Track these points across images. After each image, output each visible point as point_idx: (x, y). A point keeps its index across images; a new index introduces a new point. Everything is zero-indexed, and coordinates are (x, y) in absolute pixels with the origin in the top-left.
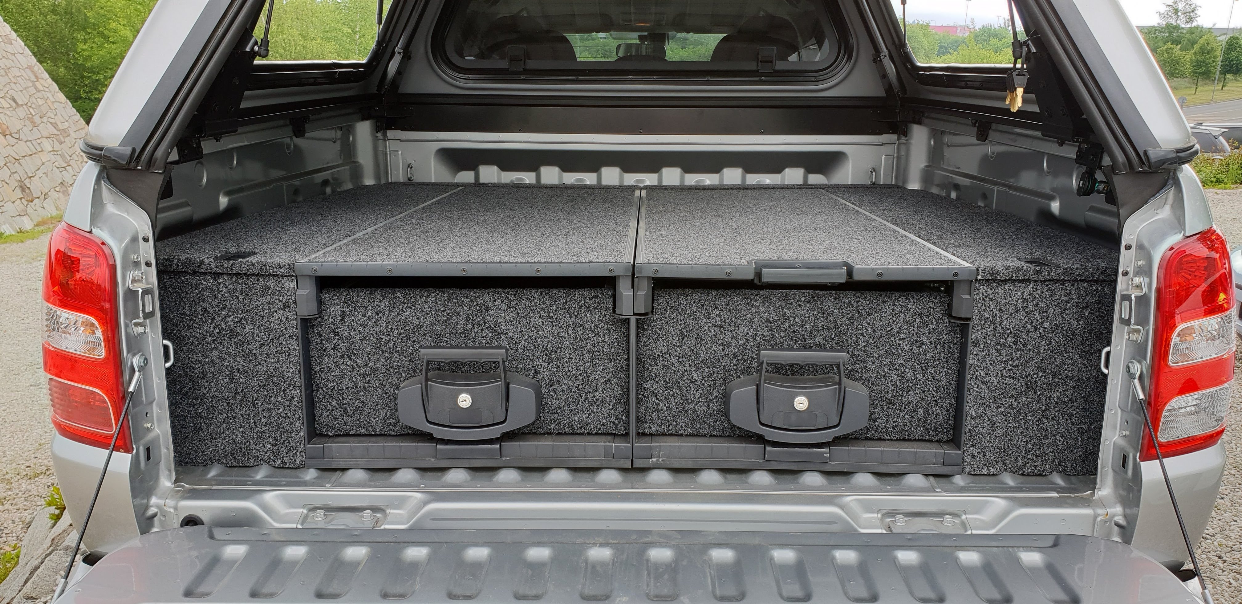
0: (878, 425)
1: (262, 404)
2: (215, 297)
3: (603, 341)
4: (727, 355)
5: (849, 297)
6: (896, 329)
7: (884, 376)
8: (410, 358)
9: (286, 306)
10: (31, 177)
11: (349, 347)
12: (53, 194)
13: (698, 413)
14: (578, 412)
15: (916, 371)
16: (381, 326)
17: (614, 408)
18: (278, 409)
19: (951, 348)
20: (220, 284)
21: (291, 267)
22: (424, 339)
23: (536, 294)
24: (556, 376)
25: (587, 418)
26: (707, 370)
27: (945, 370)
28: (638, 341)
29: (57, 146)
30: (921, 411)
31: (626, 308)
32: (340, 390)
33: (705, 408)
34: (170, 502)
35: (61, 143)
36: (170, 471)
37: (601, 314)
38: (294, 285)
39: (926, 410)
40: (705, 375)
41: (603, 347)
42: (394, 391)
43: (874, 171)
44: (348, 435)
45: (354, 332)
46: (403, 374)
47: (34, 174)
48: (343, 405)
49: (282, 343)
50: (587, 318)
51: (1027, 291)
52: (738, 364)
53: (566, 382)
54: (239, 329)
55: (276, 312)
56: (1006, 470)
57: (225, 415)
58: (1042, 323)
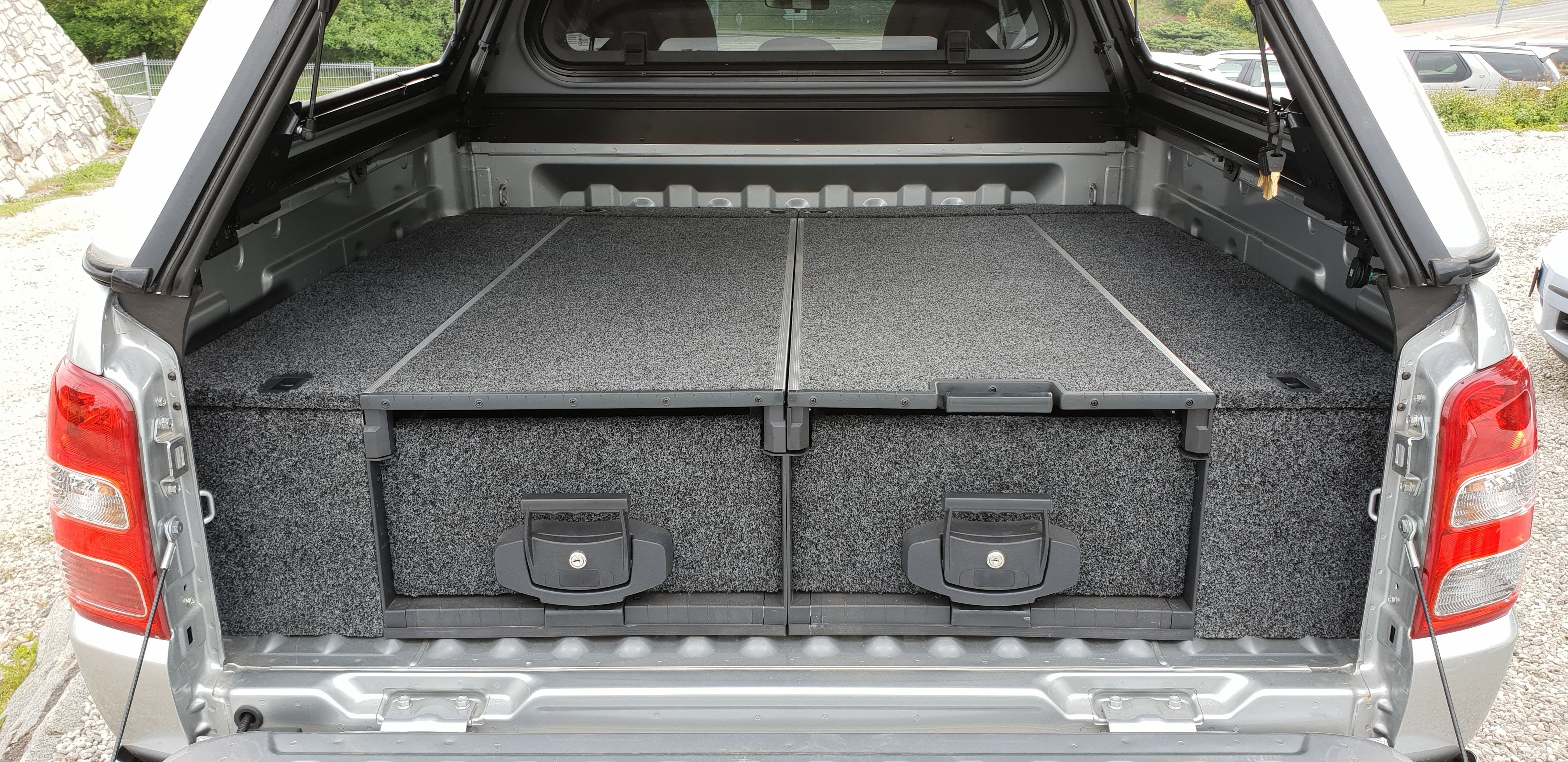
0: (1091, 579)
1: (327, 563)
2: (263, 436)
3: (749, 482)
4: (903, 497)
5: (1057, 426)
6: (1114, 465)
7: (1099, 521)
8: (508, 505)
9: (351, 447)
10: (18, 128)
11: (432, 493)
12: (46, 149)
13: (869, 566)
14: (719, 567)
15: (1139, 514)
16: (471, 467)
17: (764, 561)
18: (347, 569)
19: (1182, 487)
20: (267, 421)
21: (357, 400)
22: (526, 481)
24: (690, 524)
25: (730, 573)
26: (879, 515)
27: (1175, 513)
28: (793, 480)
29: (49, 87)
30: (1144, 562)
31: (776, 444)
32: (423, 543)
33: (876, 561)
34: (220, 691)
35: (53, 82)
36: (217, 650)
37: (746, 449)
38: (360, 420)
39: (1151, 561)
40: (876, 520)
41: (749, 489)
42: (490, 544)
43: (1095, 188)
44: (435, 596)
45: (438, 474)
46: (500, 524)
47: (21, 125)
48: (427, 560)
49: (348, 491)
50: (729, 455)
51: (1279, 422)
52: (917, 507)
53: (703, 531)
54: (294, 475)
55: (339, 453)
56: (1248, 634)
57: (282, 576)
58: (1297, 459)
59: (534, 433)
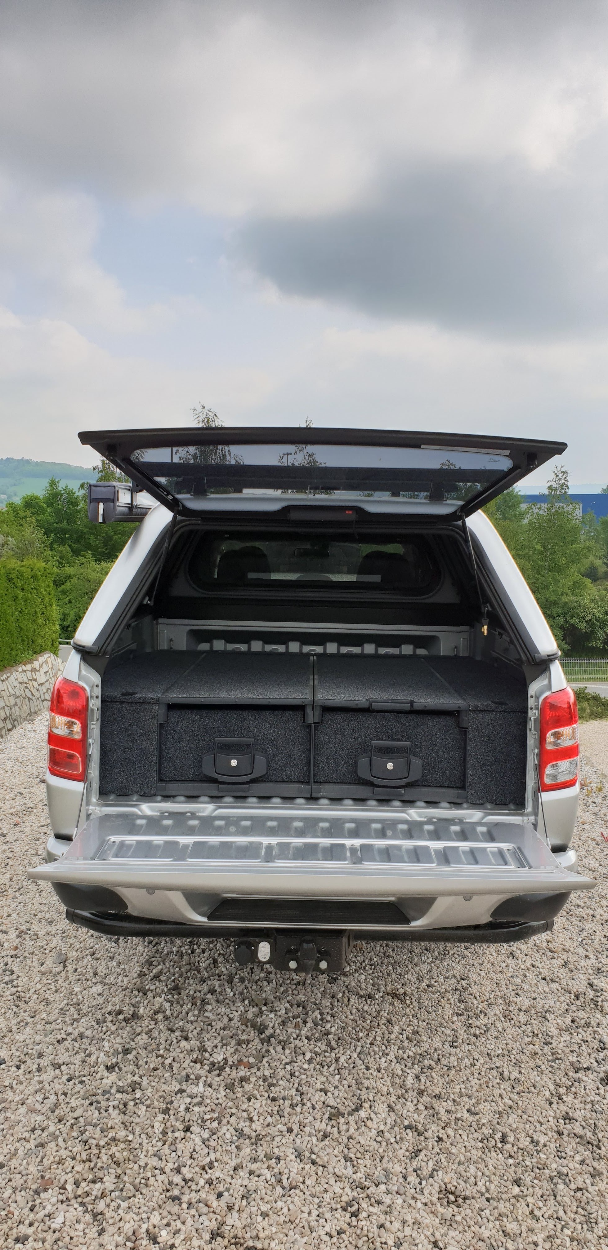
0: (427, 778)
1: (138, 764)
2: (120, 713)
3: (299, 736)
4: (356, 744)
5: (412, 717)
6: (434, 733)
7: (430, 755)
8: (207, 743)
9: (153, 717)
11: (180, 737)
13: (343, 772)
14: (286, 771)
15: (445, 753)
16: (195, 728)
17: (303, 768)
18: (145, 767)
19: (460, 742)
20: (123, 707)
21: (158, 699)
22: (216, 733)
23: (267, 713)
24: (276, 753)
25: (290, 773)
27: (457, 752)
28: (315, 736)
30: (448, 772)
31: (310, 720)
32: (174, 758)
33: (346, 769)
34: (98, 808)
36: (97, 794)
37: (298, 722)
38: (157, 707)
40: (346, 753)
41: (299, 739)
42: (200, 758)
43: (456, 648)
44: (175, 780)
45: (182, 730)
46: (204, 751)
48: (174, 765)
49: (149, 735)
50: (291, 725)
51: (493, 716)
52: (362, 747)
53: (280, 756)
54: (130, 728)
55: (148, 720)
56: (487, 801)
58: (500, 731)
59: (218, 715)
